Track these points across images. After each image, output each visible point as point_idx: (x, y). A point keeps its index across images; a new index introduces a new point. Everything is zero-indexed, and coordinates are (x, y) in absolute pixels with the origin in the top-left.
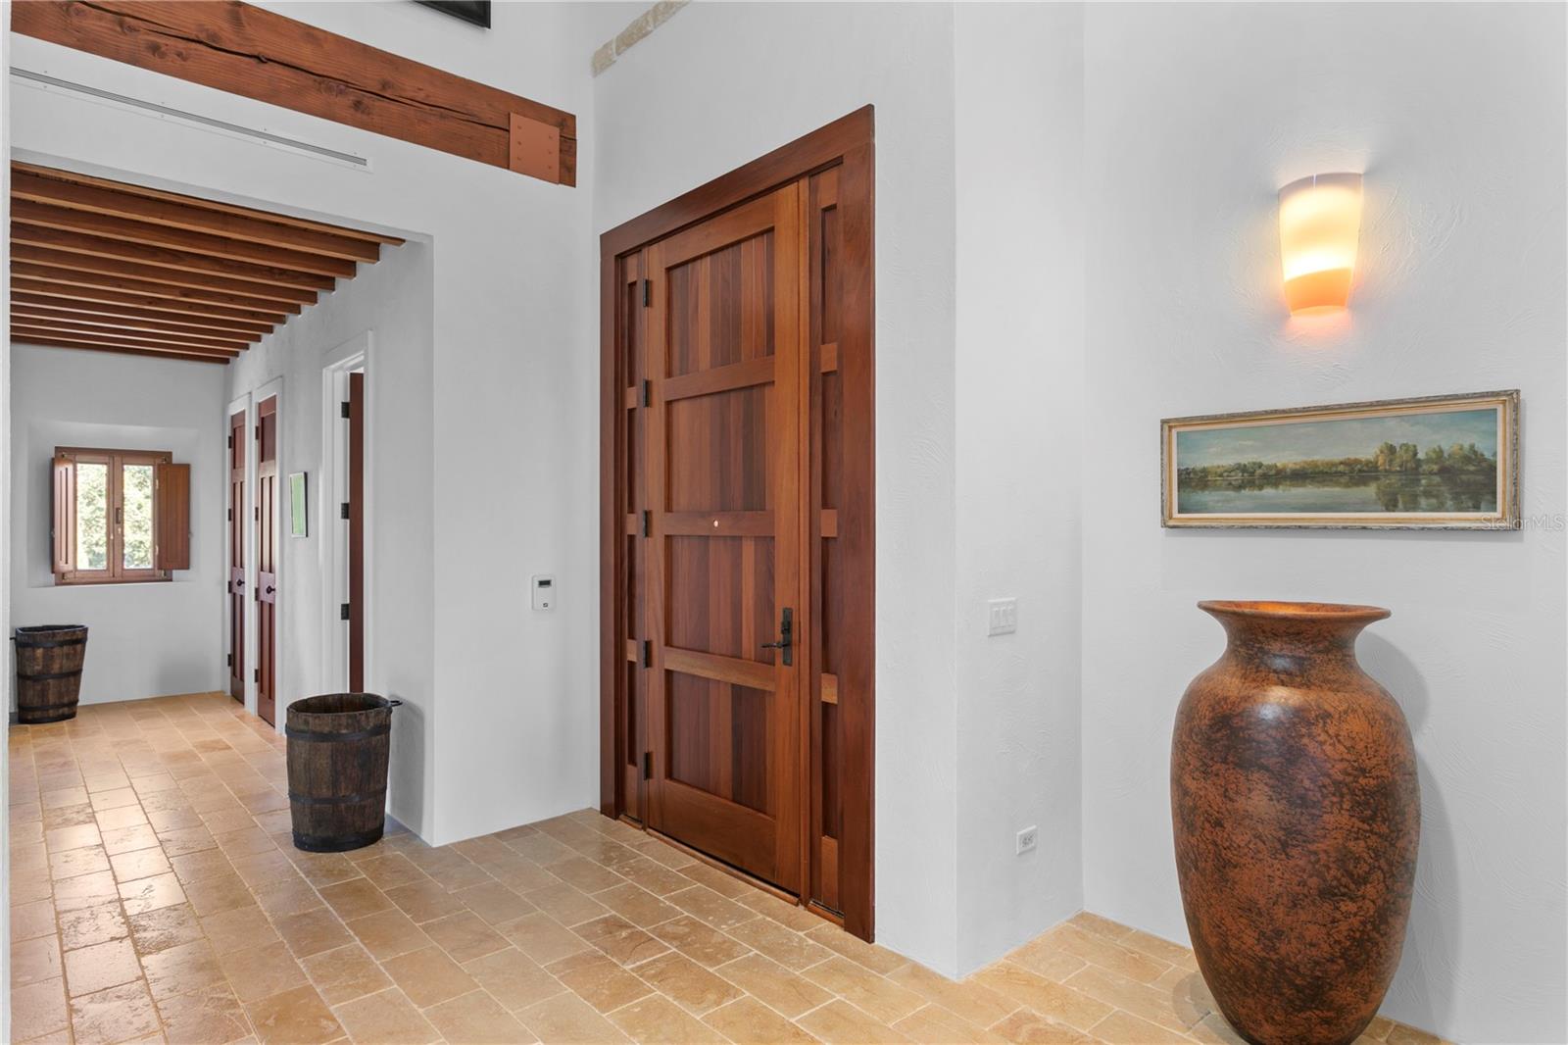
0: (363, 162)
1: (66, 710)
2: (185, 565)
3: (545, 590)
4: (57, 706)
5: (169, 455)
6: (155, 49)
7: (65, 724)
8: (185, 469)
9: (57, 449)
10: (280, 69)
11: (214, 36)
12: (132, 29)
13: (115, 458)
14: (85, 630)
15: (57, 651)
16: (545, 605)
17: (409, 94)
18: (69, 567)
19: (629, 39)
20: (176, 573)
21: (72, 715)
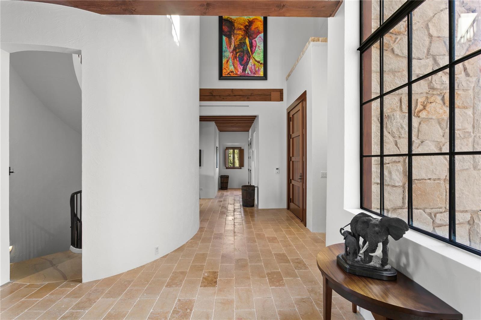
0: (248, 106)
1: (226, 188)
2: (243, 166)
3: (278, 170)
4: (225, 187)
5: (241, 148)
6: (223, 98)
7: (226, 190)
8: (243, 150)
9: (226, 148)
10: (238, 96)
11: (230, 95)
12: (221, 97)
13: (234, 148)
14: (229, 176)
15: (225, 179)
16: (277, 172)
17: (255, 94)
18: (227, 166)
19: (289, 75)
20: (242, 168)
21: (227, 189)
